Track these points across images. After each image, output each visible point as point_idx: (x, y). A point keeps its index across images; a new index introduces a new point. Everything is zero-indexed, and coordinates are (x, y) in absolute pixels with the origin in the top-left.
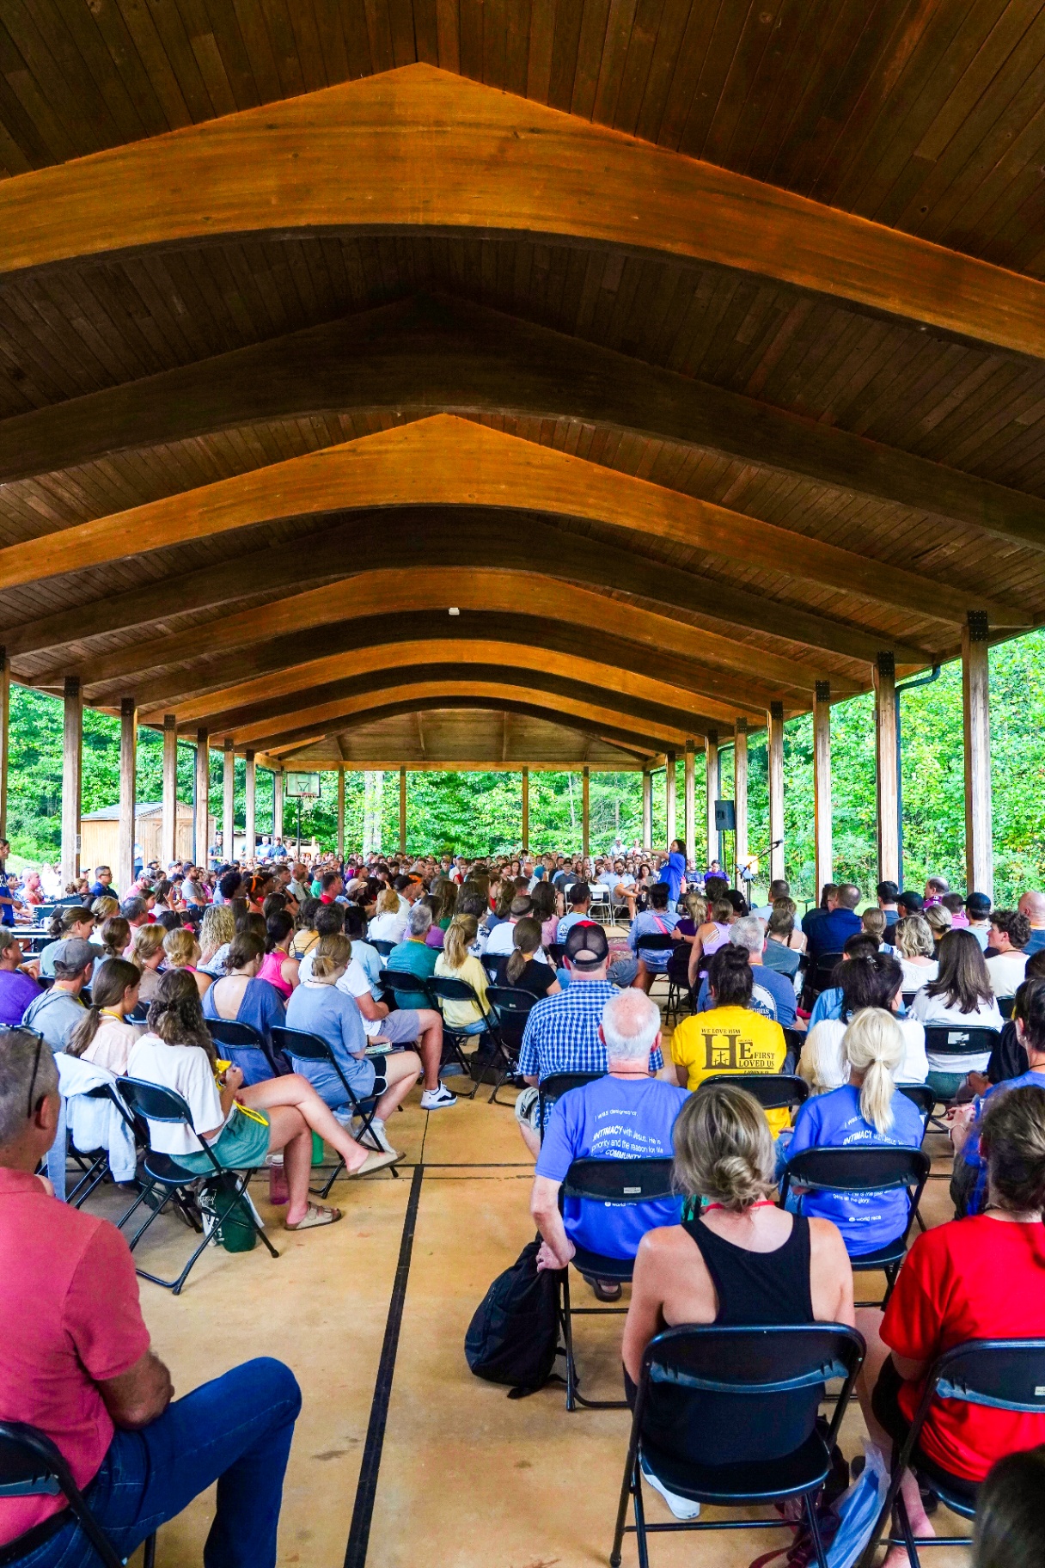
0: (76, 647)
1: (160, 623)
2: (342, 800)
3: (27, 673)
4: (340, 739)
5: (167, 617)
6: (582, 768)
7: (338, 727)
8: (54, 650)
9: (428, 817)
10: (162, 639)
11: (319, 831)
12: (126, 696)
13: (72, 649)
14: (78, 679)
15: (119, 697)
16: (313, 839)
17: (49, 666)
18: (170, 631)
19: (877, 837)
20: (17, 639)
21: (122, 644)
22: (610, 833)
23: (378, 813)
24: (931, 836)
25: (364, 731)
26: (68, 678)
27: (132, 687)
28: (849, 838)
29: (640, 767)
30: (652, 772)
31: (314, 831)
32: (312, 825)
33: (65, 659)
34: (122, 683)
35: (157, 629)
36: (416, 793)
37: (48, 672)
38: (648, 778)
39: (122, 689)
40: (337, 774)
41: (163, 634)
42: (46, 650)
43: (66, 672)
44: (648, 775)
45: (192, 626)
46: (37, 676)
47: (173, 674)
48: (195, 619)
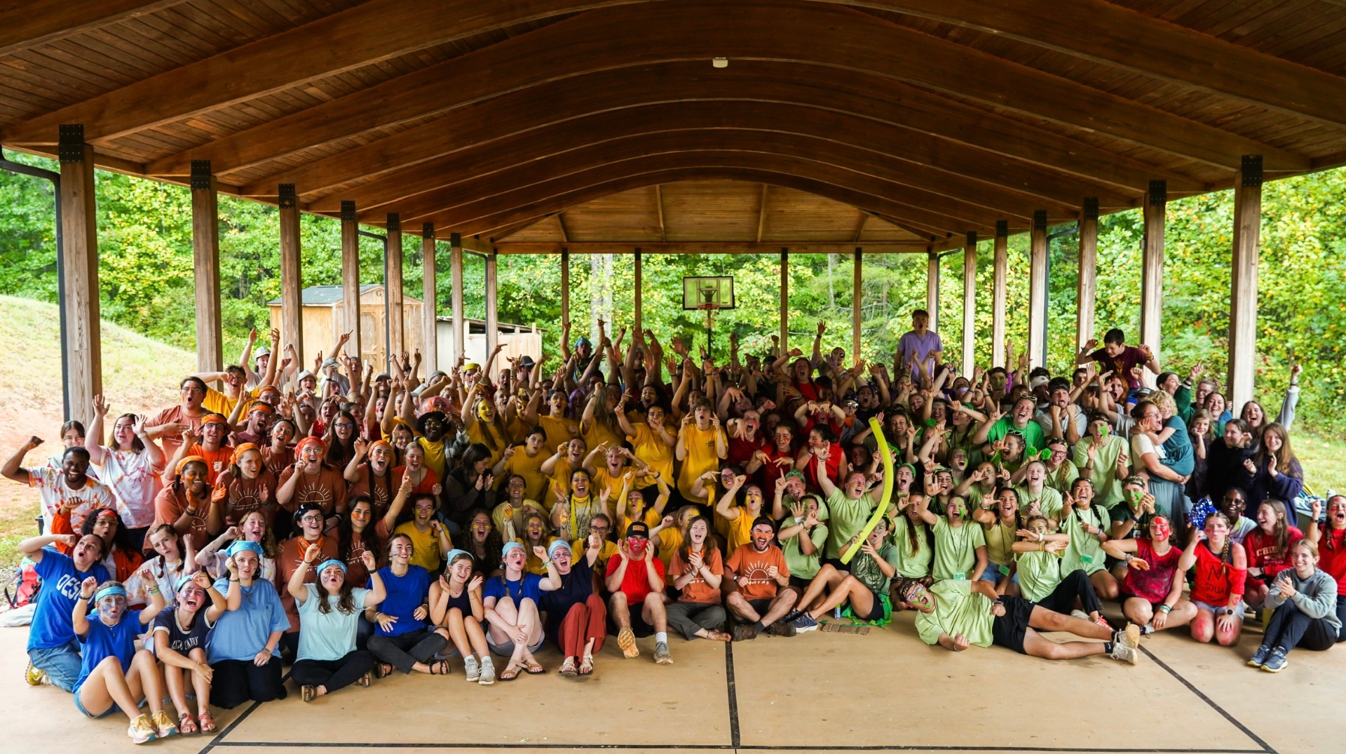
0: (199, 121)
1: (310, 85)
2: (565, 284)
3: (138, 157)
4: (561, 217)
5: (321, 76)
6: (854, 250)
7: (560, 206)
8: (163, 127)
9: (665, 300)
10: (317, 108)
11: (542, 315)
12: (285, 181)
13: (191, 123)
14: (207, 163)
15: (276, 184)
16: (534, 325)
17: (166, 148)
18: (326, 96)
19: (1229, 334)
20: (99, 115)
21: (262, 116)
22: (878, 321)
23: (608, 298)
24: (1300, 336)
25: (592, 207)
26: (194, 164)
27: (291, 168)
28: (1189, 335)
29: (925, 248)
30: (938, 254)
31: (534, 315)
32: (532, 309)
33: (185, 137)
34: (275, 165)
35: (308, 94)
36: (650, 274)
37: (165, 156)
38: (935, 261)
39: (279, 172)
40: (559, 256)
41: (320, 101)
42: (153, 126)
43: (190, 155)
44: (934, 258)
45: (357, 89)
46: (153, 162)
47: (342, 151)
48: (359, 78)
